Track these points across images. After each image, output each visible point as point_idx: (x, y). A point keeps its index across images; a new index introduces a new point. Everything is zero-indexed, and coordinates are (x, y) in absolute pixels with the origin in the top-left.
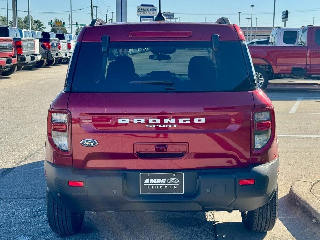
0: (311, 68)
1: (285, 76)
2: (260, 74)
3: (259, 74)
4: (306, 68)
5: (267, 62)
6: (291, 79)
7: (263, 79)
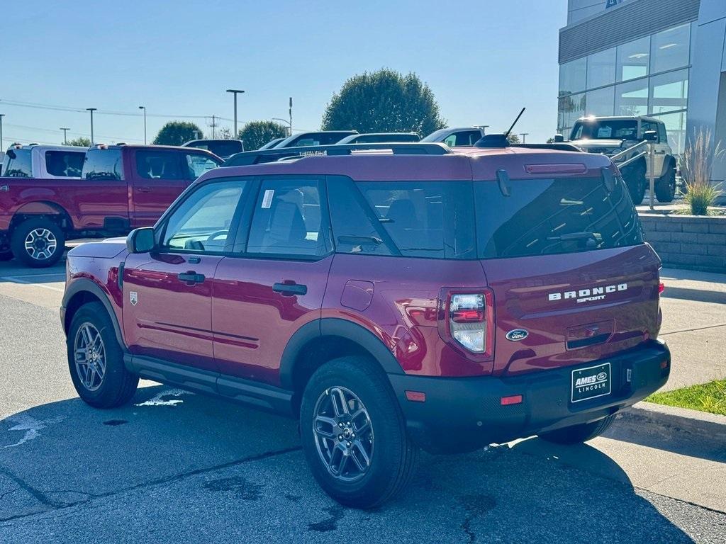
0: (138, 219)
1: (88, 234)
2: (50, 232)
3: (46, 233)
4: (127, 218)
5: (56, 209)
6: (95, 239)
7: (55, 240)
